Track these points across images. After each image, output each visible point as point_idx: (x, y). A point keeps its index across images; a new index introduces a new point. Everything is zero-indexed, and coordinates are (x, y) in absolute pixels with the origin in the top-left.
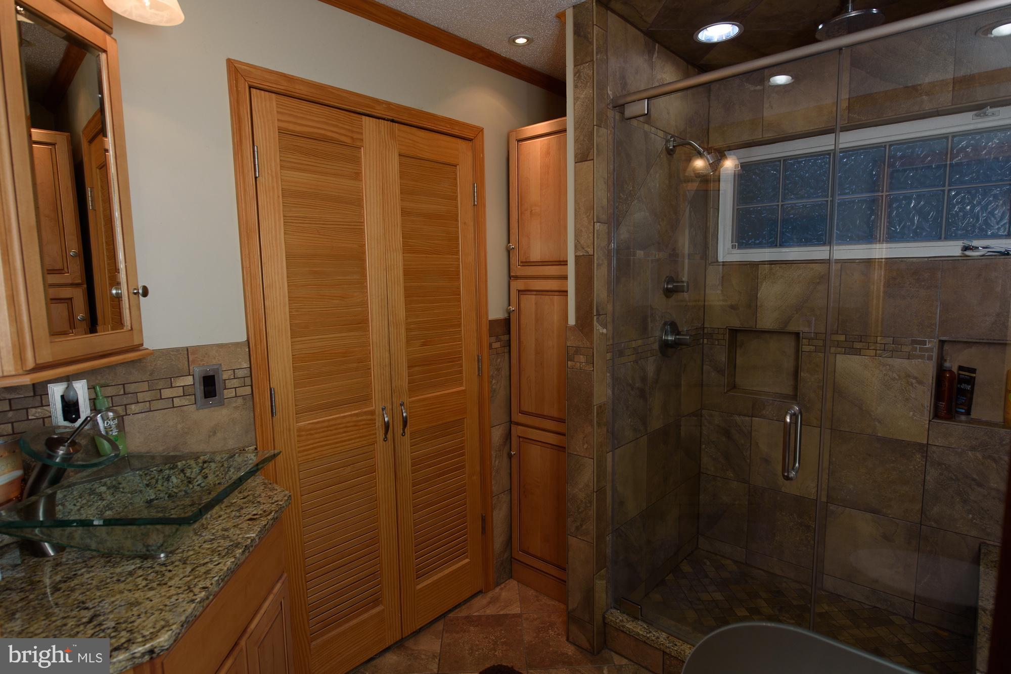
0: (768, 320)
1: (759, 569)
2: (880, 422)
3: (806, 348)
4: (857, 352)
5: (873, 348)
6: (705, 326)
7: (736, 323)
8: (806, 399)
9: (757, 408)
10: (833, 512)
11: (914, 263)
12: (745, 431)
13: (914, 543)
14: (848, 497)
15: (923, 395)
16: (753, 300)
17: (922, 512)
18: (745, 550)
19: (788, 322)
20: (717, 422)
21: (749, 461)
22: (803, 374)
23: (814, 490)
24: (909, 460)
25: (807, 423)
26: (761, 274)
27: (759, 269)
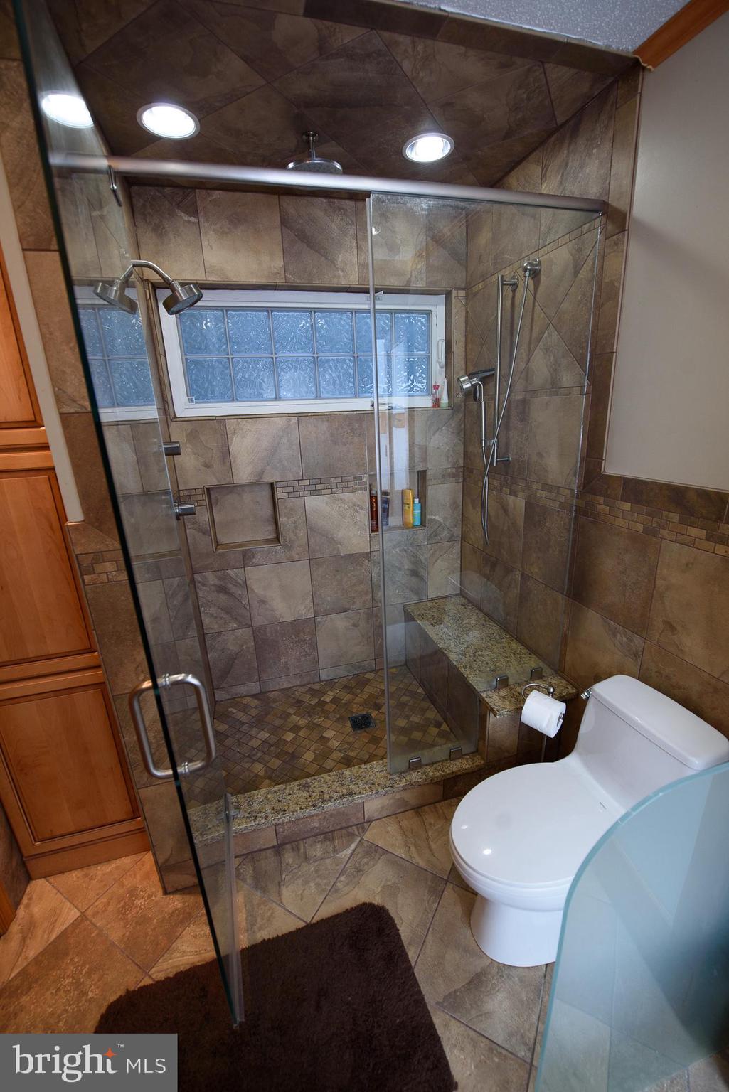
0: (244, 473)
1: (273, 691)
2: (341, 544)
3: (280, 496)
4: (319, 493)
5: (329, 487)
6: (180, 489)
7: (212, 481)
8: (288, 539)
9: (246, 558)
10: (319, 622)
11: (347, 415)
12: (240, 582)
13: (371, 621)
14: (328, 607)
15: (364, 517)
16: (226, 456)
17: (373, 599)
18: (258, 683)
19: (262, 474)
20: (212, 583)
21: (248, 607)
22: (282, 519)
23: (304, 612)
24: (362, 566)
25: (291, 560)
26: (229, 429)
27: (227, 424)
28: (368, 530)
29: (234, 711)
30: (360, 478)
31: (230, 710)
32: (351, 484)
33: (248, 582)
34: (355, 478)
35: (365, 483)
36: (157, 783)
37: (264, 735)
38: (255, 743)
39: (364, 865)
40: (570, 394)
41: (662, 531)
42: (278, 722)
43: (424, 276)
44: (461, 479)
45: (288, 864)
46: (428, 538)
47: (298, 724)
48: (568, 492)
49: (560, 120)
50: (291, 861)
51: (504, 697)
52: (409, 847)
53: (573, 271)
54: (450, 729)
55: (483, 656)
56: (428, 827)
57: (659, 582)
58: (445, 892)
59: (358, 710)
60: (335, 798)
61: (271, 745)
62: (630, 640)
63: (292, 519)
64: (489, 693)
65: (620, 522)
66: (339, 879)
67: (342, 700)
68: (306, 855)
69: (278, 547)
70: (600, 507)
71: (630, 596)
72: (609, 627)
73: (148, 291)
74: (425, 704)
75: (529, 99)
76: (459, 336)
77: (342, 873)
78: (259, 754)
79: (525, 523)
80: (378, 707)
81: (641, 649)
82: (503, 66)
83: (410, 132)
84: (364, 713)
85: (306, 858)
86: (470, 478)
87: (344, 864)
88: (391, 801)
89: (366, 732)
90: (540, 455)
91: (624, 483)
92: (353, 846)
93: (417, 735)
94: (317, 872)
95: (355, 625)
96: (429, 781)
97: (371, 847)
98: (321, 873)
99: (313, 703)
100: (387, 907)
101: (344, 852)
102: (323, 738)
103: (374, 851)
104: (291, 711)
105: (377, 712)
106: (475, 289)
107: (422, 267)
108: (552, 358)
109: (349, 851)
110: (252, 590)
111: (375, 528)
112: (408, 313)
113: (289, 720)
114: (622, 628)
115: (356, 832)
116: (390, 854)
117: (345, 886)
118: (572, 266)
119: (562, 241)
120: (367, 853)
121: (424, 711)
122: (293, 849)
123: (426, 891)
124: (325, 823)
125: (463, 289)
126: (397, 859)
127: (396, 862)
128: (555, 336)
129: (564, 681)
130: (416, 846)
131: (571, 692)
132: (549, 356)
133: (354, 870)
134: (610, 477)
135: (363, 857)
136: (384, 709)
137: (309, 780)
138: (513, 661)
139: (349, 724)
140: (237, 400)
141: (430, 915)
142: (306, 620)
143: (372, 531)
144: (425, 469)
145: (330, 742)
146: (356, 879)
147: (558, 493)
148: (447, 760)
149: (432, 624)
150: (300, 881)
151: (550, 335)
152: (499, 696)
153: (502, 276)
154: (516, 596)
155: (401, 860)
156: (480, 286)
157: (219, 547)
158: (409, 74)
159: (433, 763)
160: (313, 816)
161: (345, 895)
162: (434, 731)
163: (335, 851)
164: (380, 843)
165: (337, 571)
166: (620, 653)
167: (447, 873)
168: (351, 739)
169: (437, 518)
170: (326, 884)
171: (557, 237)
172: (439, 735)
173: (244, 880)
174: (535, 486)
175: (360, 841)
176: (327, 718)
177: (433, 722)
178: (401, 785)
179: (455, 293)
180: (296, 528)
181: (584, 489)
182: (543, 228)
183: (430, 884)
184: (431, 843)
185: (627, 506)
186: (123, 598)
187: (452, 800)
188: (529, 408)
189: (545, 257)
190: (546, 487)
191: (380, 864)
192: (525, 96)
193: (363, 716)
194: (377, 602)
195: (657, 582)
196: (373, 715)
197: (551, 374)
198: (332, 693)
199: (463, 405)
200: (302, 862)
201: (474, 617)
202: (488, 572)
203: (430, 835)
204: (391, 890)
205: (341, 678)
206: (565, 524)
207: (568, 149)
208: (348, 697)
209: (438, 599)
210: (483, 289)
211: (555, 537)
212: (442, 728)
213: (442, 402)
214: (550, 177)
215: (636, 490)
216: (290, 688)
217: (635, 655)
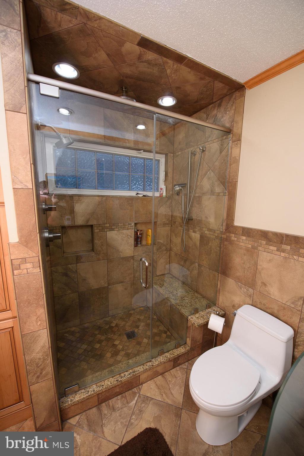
0: (80, 220)
2: (121, 253)
3: (95, 231)
4: (113, 230)
5: (118, 227)
8: (98, 251)
9: (78, 259)
10: (110, 288)
11: (127, 198)
12: (74, 270)
13: (132, 287)
14: (114, 281)
15: (132, 241)
16: (72, 211)
17: (134, 277)
18: (79, 320)
19: (88, 221)
20: (60, 271)
21: (77, 283)
22: (96, 241)
23: (103, 284)
24: (130, 262)
25: (99, 260)
26: (75, 200)
27: (74, 198)
28: (133, 246)
29: (67, 335)
30: (131, 224)
31: (65, 335)
32: (127, 227)
33: (78, 271)
34: (129, 224)
35: (133, 226)
36: (41, 381)
37: (85, 346)
38: (80, 351)
39: (143, 408)
40: (219, 195)
41: (259, 247)
42: (91, 339)
43: (158, 146)
44: (170, 226)
45: (105, 414)
46: (157, 250)
47: (101, 339)
48: (218, 232)
49: (214, 100)
50: (106, 412)
51: (198, 318)
52: (162, 395)
53: (219, 152)
54: (171, 334)
55: (185, 300)
56: (169, 383)
57: (259, 267)
58: (182, 415)
59: (129, 329)
60: (127, 375)
61: (89, 351)
62: (248, 290)
63: (100, 241)
64: (192, 316)
65: (241, 244)
66: (132, 418)
67: (120, 325)
68: (114, 408)
69: (93, 254)
70: (232, 238)
71: (247, 272)
72: (238, 285)
73: (42, 137)
74: (158, 323)
75: (206, 91)
76: (170, 170)
77: (133, 413)
78: (83, 357)
79: (200, 244)
80: (138, 327)
81: (253, 294)
82: (201, 79)
83: (162, 95)
84: (131, 330)
85: (114, 409)
86: (174, 225)
87: (133, 409)
88: (152, 372)
89: (134, 339)
90: (206, 217)
91: (243, 229)
92: (136, 398)
93: (157, 338)
94: (120, 416)
95: (126, 289)
96: (168, 360)
97: (145, 397)
98: (122, 416)
99: (107, 327)
100: (158, 428)
101: (132, 403)
102: (114, 345)
103: (147, 399)
104: (97, 332)
105: (137, 329)
106: (177, 154)
107: (158, 143)
108: (211, 182)
109: (134, 402)
110: (80, 274)
111: (136, 245)
112: (150, 160)
113: (96, 337)
114: (244, 286)
115: (137, 391)
116: (154, 400)
117: (135, 421)
118: (219, 150)
119: (215, 141)
120: (143, 401)
121: (158, 327)
122: (106, 405)
123: (174, 416)
124: (122, 389)
125: (172, 153)
126: (158, 401)
127: (158, 404)
128: (212, 174)
129: (219, 309)
130: (166, 394)
131: (223, 313)
132: (210, 181)
133: (138, 411)
134: (237, 227)
135: (142, 404)
136: (140, 328)
137: (113, 368)
138: (197, 301)
139: (125, 337)
140: (78, 188)
141: (178, 428)
142: (104, 288)
143: (135, 247)
144: (156, 221)
145: (118, 346)
146: (140, 416)
147: (215, 232)
148: (174, 349)
149: (161, 287)
150: (112, 423)
151: (210, 173)
152: (195, 317)
153: (191, 150)
154: (196, 274)
155: (160, 402)
156: (180, 153)
157: (64, 254)
158: (168, 74)
159: (169, 351)
160: (117, 386)
161: (136, 426)
162: (164, 335)
163: (128, 403)
164: (148, 395)
165: (119, 265)
166: (244, 296)
167: (181, 405)
168: (128, 344)
169: (161, 241)
170: (126, 422)
171: (213, 139)
172: (168, 337)
173: (83, 428)
174: (204, 229)
175: (139, 395)
176: (114, 334)
177: (163, 331)
178: (157, 364)
179: (169, 154)
180: (102, 245)
181: (225, 231)
182: (207, 135)
183: (174, 411)
184: (171, 391)
185: (244, 238)
186: (34, 282)
187: (177, 368)
188: (201, 199)
189: (208, 145)
190: (209, 230)
191: (150, 406)
192: (205, 90)
193: (131, 332)
194: (136, 278)
195: (258, 267)
196: (136, 331)
197: (211, 188)
198: (115, 322)
199: (171, 196)
200: (112, 412)
201: (177, 283)
202: (183, 264)
203: (170, 386)
204: (157, 418)
205: (118, 314)
206: (218, 244)
207: (217, 110)
208: (123, 323)
209: (160, 275)
210: (181, 154)
211: (214, 249)
212: (168, 334)
213: (163, 195)
214: (210, 118)
215: (247, 232)
216: (95, 321)
217: (250, 296)
